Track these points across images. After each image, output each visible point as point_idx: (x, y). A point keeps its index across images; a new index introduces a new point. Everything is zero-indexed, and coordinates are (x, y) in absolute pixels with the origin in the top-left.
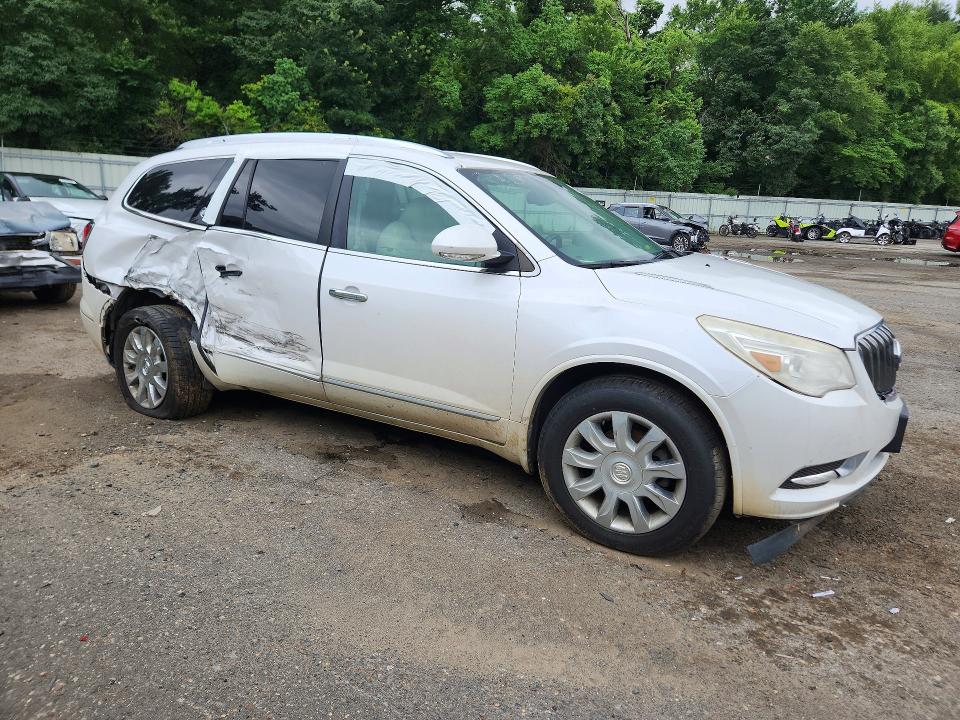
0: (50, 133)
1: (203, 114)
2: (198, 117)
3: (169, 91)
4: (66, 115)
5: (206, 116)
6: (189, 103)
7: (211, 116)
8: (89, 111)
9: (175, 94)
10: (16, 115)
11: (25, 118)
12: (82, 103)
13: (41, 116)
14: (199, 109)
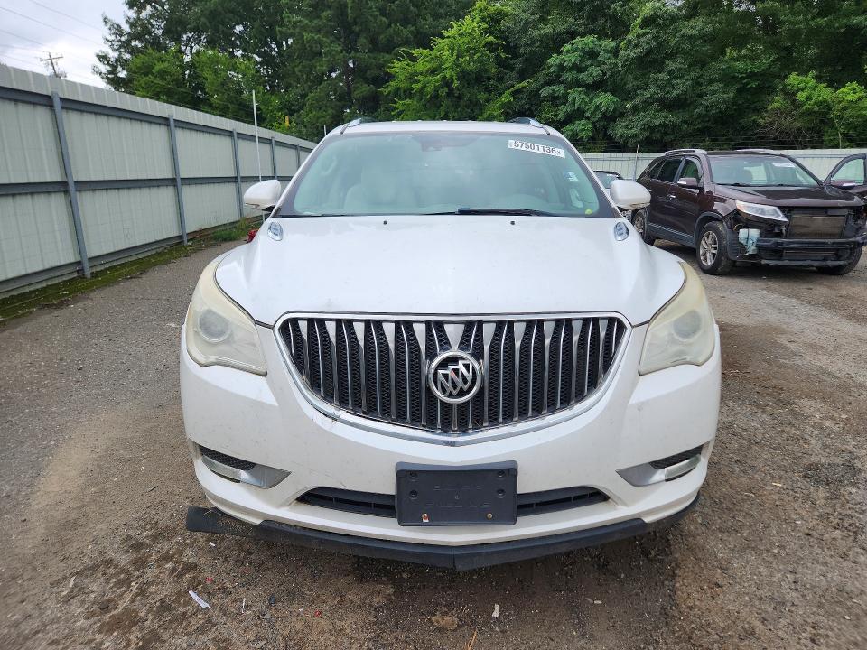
0: (668, 138)
1: (812, 102)
2: (807, 106)
3: (785, 86)
4: (685, 122)
5: (815, 103)
6: (799, 94)
7: (819, 103)
8: (704, 116)
9: (790, 87)
10: (646, 127)
11: (652, 129)
12: (699, 110)
13: (663, 125)
14: (809, 98)
